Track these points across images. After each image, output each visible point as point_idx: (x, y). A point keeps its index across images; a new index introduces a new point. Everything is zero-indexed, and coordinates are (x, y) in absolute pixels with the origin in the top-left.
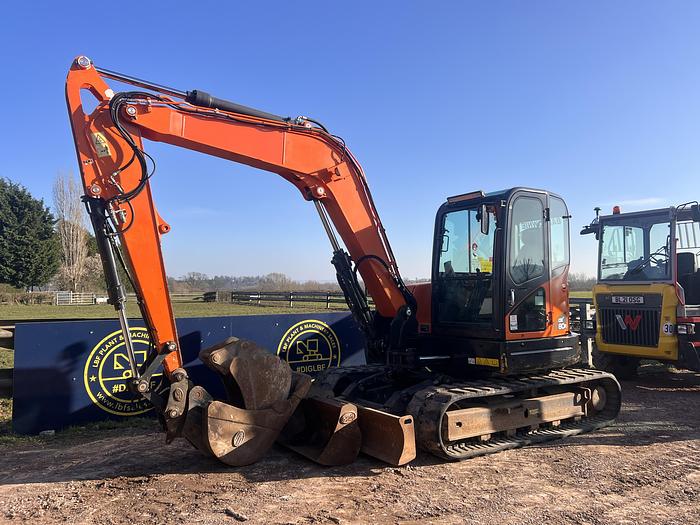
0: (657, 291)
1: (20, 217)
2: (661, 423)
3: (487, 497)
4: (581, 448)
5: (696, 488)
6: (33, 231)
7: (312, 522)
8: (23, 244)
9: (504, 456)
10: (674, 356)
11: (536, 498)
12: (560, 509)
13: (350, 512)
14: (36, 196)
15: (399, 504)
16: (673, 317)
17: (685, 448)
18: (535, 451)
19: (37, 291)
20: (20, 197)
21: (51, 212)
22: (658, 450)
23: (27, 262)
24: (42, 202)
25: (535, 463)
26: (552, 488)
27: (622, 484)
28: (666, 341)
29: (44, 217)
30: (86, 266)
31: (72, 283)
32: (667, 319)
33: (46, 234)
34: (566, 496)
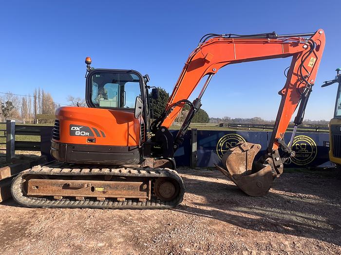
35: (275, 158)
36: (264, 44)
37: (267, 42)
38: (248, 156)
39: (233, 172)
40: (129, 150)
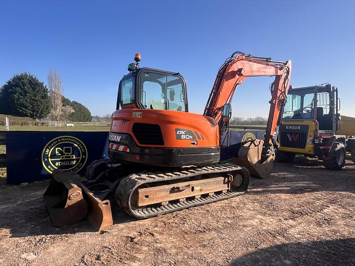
0: (307, 124)
1: (34, 89)
2: (307, 183)
3: (229, 222)
4: (273, 195)
5: (330, 217)
6: (40, 95)
7: (141, 235)
8: (35, 100)
9: (237, 199)
10: (312, 153)
11: (253, 222)
12: (265, 228)
13: (161, 229)
14: (40, 81)
15: (186, 225)
16: (313, 136)
17: (320, 195)
18: (251, 197)
19: (42, 121)
20: (34, 81)
21: (47, 88)
22: (307, 197)
23: (37, 108)
24: (43, 83)
25: (252, 203)
26: (260, 217)
27: (294, 215)
28: (309, 146)
29: (44, 90)
30: (62, 111)
31: (56, 117)
32: (310, 136)
33: (45, 97)
34: (268, 221)
38: (259, 150)
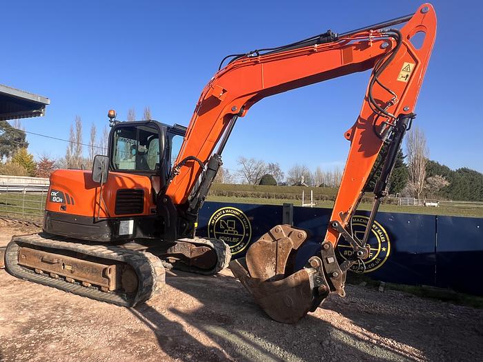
31: (416, 193)
35: (326, 259)
36: (308, 55)
37: (312, 52)
38: (279, 248)
39: (257, 273)
40: (94, 222)
